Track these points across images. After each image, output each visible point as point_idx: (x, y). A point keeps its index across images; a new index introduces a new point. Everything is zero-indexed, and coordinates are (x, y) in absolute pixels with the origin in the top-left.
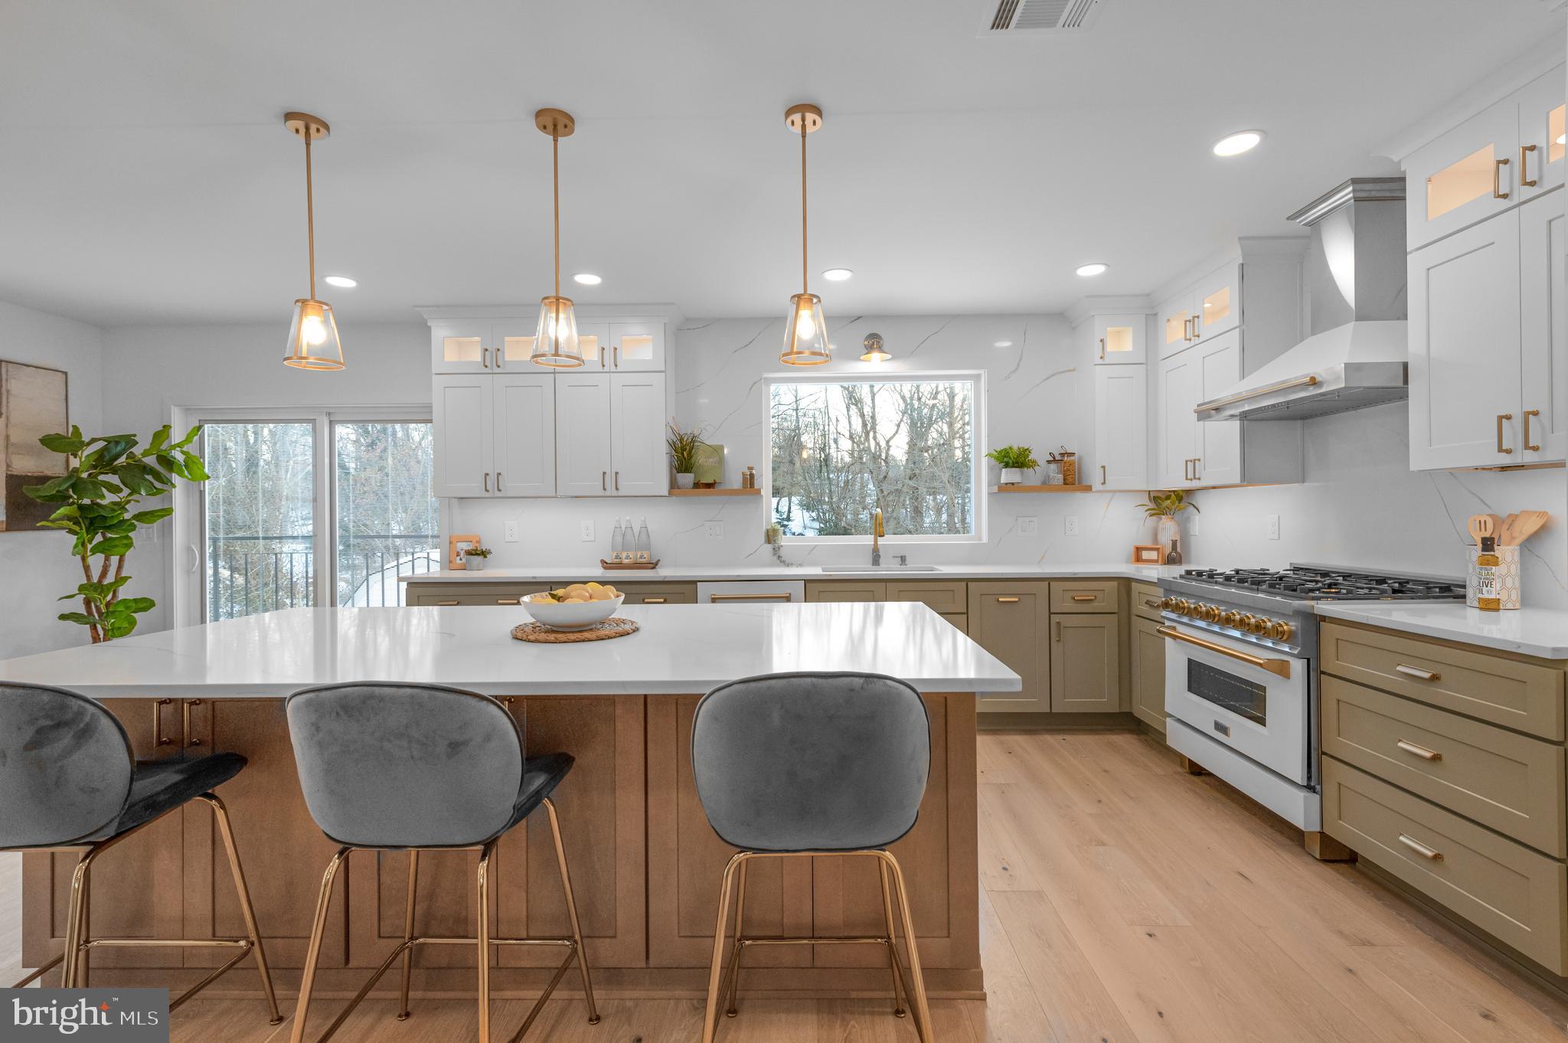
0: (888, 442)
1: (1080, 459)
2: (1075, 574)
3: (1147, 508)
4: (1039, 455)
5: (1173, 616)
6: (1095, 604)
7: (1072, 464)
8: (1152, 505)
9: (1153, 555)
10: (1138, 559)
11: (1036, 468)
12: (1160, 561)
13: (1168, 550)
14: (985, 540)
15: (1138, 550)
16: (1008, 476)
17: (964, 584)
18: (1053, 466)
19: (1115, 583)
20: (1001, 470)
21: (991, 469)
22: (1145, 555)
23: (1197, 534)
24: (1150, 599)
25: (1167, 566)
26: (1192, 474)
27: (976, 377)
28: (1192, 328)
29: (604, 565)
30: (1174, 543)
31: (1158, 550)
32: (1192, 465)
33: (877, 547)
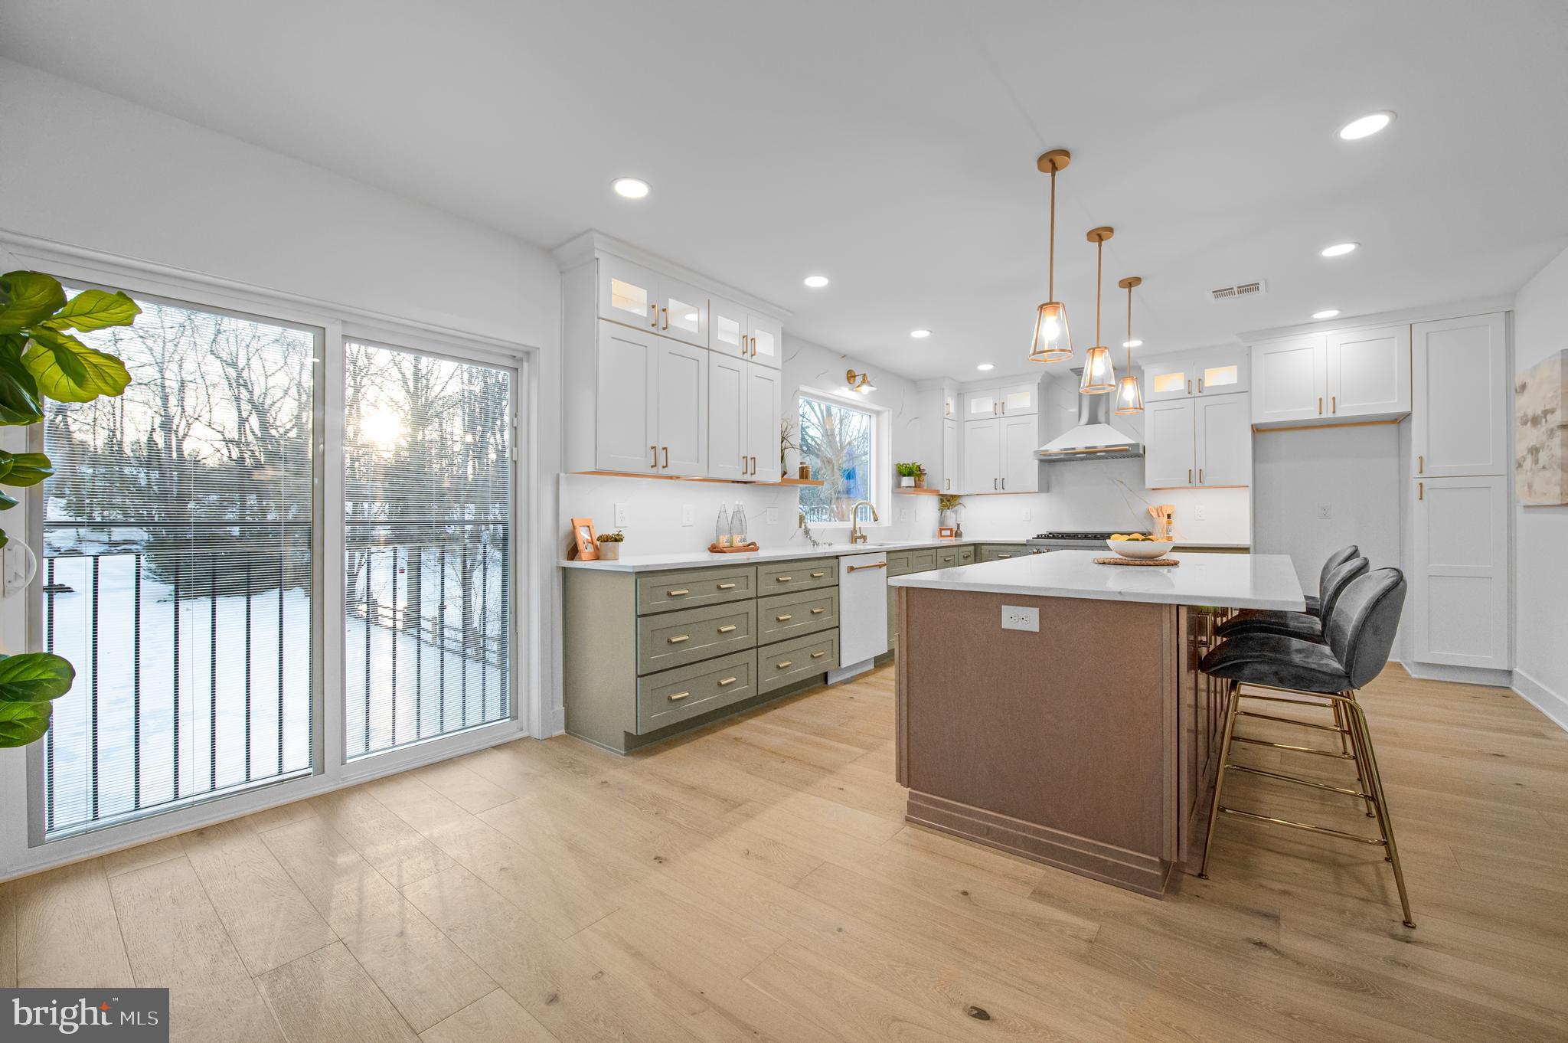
9: (948, 533)
10: (941, 535)
12: (953, 536)
14: (889, 524)
15: (941, 530)
19: (973, 547)
22: (944, 533)
26: (999, 486)
27: (878, 413)
28: (1000, 409)
29: (714, 549)
30: (958, 525)
31: (951, 530)
32: (999, 482)
33: (854, 531)
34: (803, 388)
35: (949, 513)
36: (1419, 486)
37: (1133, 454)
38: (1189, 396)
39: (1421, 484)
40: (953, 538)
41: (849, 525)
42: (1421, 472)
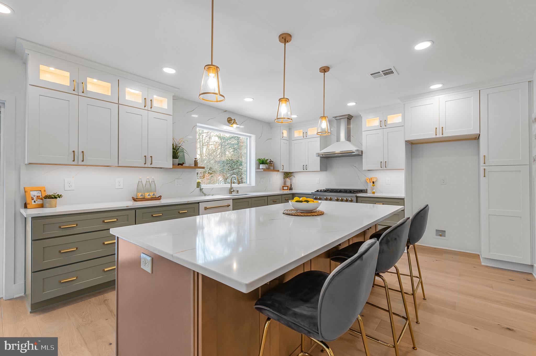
3: (283, 176)
9: (286, 188)
10: (283, 189)
14: (254, 185)
16: (260, 167)
21: (256, 164)
26: (305, 168)
27: (250, 137)
28: (305, 135)
29: (135, 200)
30: (291, 185)
31: (288, 187)
32: (305, 166)
33: (231, 188)
34: (198, 124)
35: (288, 180)
36: (484, 170)
37: (359, 155)
38: (381, 128)
39: (485, 169)
40: (288, 191)
41: (228, 186)
42: (484, 163)
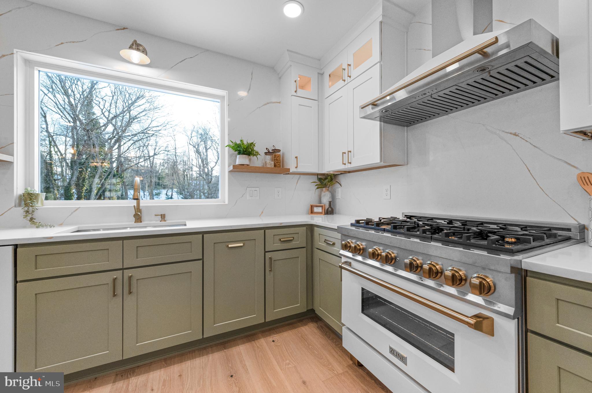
0: (212, 169)
1: (283, 154)
2: (281, 224)
3: (317, 184)
4: (260, 148)
5: (350, 255)
6: (294, 243)
7: (279, 156)
8: (319, 183)
9: (320, 210)
10: (312, 212)
11: (258, 156)
12: (323, 213)
13: (327, 206)
14: (227, 202)
15: (312, 207)
16: (240, 160)
17: (201, 235)
18: (268, 157)
19: (305, 228)
20: (236, 157)
21: (230, 156)
22: (316, 210)
23: (340, 198)
24: (327, 239)
25: (326, 215)
26: (347, 161)
28: (347, 72)
30: (330, 203)
31: (322, 207)
32: (347, 155)
35: (325, 192)
